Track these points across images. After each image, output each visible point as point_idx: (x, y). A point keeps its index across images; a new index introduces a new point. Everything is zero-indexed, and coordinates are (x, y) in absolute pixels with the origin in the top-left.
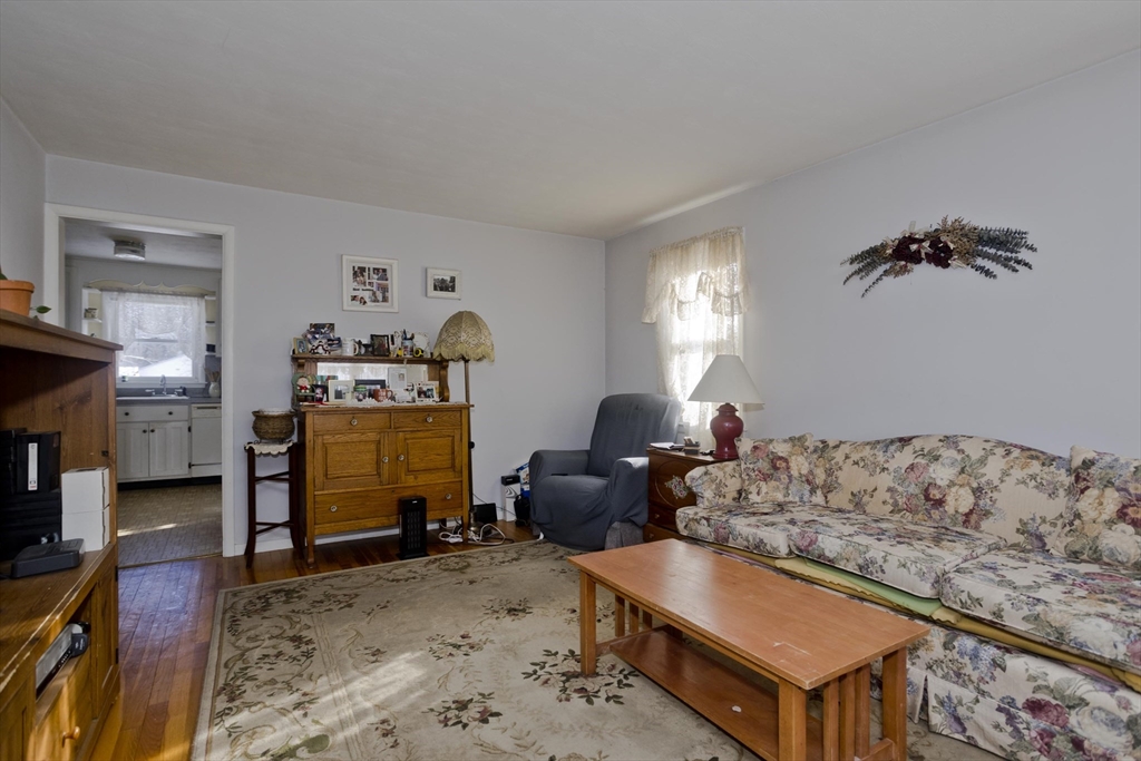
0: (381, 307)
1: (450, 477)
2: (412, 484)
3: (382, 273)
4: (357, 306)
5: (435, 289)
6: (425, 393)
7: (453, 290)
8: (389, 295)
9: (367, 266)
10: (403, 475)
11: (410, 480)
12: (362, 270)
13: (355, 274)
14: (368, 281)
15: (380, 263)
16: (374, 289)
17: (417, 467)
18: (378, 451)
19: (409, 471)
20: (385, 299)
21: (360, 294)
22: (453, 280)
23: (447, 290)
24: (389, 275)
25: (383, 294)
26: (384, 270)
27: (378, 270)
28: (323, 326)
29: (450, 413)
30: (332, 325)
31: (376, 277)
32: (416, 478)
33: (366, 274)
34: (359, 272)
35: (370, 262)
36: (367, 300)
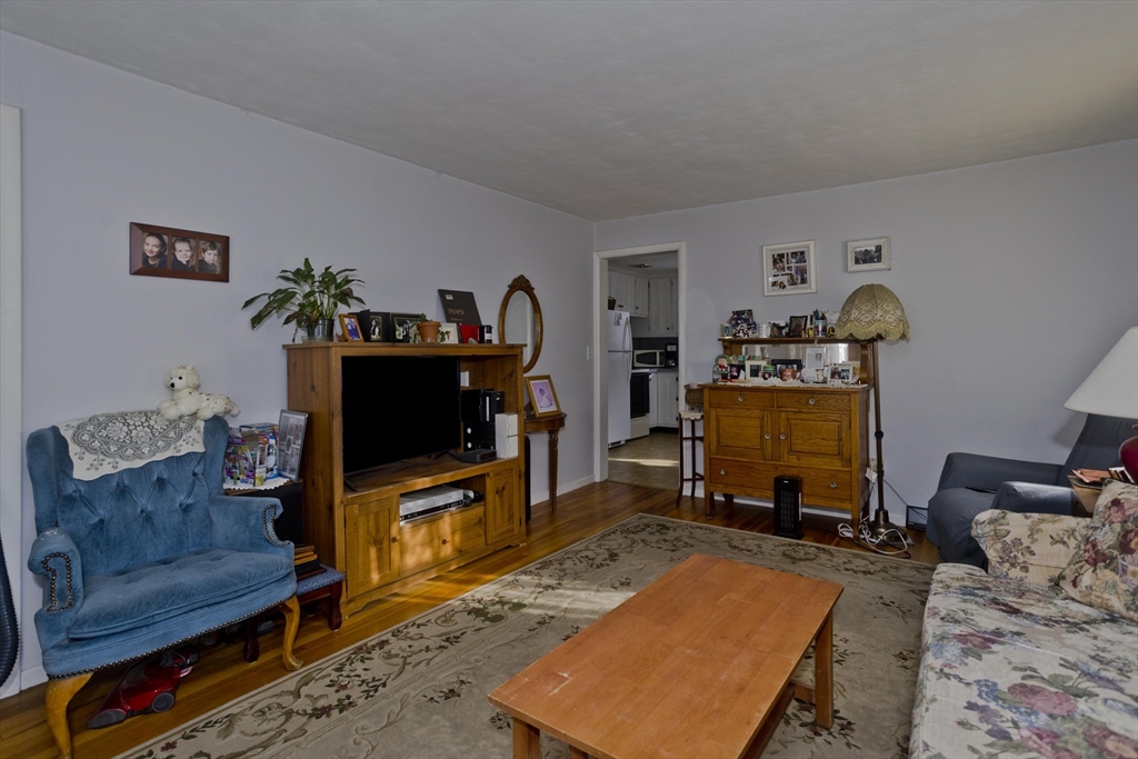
0: (800, 289)
1: (837, 465)
2: (792, 464)
3: (800, 256)
4: (778, 291)
5: (857, 262)
6: (839, 374)
7: (879, 260)
8: (807, 276)
9: (785, 252)
10: (786, 455)
11: (794, 460)
12: (781, 256)
13: (775, 262)
14: (786, 266)
15: (796, 246)
16: (793, 272)
17: (799, 448)
18: (762, 427)
19: (791, 451)
20: (804, 281)
21: (779, 279)
22: (879, 249)
23: (871, 260)
24: (806, 258)
25: (801, 277)
26: (802, 253)
27: (796, 253)
28: (743, 312)
29: (838, 396)
30: (750, 311)
31: (794, 260)
32: (799, 459)
33: (785, 260)
34: (778, 259)
35: (787, 247)
36: (786, 284)
